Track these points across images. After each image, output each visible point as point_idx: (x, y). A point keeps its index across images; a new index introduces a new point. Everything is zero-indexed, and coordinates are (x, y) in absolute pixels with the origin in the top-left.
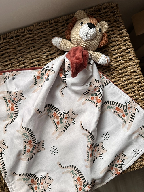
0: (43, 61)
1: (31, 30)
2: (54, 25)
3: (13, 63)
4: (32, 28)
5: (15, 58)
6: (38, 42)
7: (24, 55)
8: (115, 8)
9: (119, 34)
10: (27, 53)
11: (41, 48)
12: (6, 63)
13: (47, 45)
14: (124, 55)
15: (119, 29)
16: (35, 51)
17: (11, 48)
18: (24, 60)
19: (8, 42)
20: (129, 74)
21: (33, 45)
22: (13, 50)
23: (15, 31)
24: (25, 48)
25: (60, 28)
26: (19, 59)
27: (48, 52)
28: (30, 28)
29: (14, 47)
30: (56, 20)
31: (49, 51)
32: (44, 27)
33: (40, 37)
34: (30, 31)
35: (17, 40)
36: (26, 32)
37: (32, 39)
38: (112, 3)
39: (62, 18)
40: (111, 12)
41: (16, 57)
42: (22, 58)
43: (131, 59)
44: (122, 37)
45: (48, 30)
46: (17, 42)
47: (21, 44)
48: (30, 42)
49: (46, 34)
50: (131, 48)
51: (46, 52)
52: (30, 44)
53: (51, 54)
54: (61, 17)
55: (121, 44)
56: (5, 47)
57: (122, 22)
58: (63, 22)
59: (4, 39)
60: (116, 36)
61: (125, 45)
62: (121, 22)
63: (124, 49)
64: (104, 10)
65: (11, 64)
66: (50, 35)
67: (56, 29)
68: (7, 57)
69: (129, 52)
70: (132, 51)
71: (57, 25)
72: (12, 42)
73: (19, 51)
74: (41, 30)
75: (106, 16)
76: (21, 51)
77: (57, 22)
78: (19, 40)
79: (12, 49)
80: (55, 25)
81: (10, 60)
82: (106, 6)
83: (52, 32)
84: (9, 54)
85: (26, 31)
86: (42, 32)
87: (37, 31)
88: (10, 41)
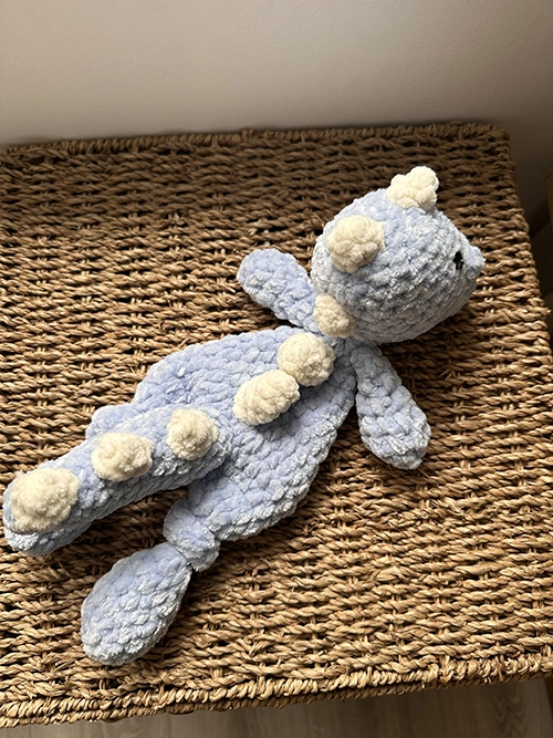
0: (243, 241)
1: (231, 146)
2: (305, 147)
3: (148, 226)
4: (236, 139)
5: (158, 213)
6: (242, 185)
7: (190, 211)
8: (501, 142)
9: (498, 219)
10: (202, 206)
11: (247, 202)
12: (125, 220)
13: (268, 199)
14: (504, 282)
15: (500, 203)
16: (227, 205)
17: (155, 180)
18: (185, 225)
19: (150, 160)
20: (510, 345)
21: (225, 187)
22: (157, 188)
23: (179, 135)
24: (199, 192)
25: (320, 158)
26: (171, 218)
27: (266, 220)
28: (228, 138)
29: (164, 181)
30: (315, 136)
31: (270, 218)
32: (274, 146)
33: (254, 171)
36: (214, 147)
37: (226, 169)
38: (491, 128)
39: (333, 132)
40: (484, 152)
41: (162, 211)
42: (182, 218)
43: (523, 301)
44: (506, 229)
45: (283, 157)
46: (178, 167)
47: (190, 178)
48: (219, 177)
49: (274, 167)
50: (529, 266)
51: (260, 217)
52: (218, 182)
53: (273, 229)
54: (330, 128)
55: (499, 248)
56: (139, 172)
57: (513, 185)
58: (336, 144)
59: (142, 149)
60: (488, 223)
61: (512, 254)
62: (511, 187)
63: (506, 265)
64: (467, 141)
65: (142, 226)
66: (287, 172)
67: (309, 161)
68: (135, 201)
69: (519, 279)
70: (531, 277)
71: (313, 149)
72: (165, 162)
73: (178, 194)
74: (264, 151)
75: (469, 158)
76: (183, 196)
77: (316, 141)
78: (187, 164)
79: (156, 182)
80: (308, 149)
81: (140, 213)
82: (473, 131)
83: (293, 165)
84: (144, 196)
86: (263, 157)
87: (250, 151)
88: (159, 160)
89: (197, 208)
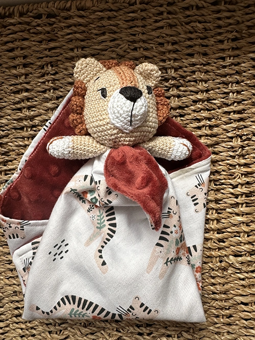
1: (85, 10)
2: (139, 9)
3: (31, 75)
4: (89, 3)
5: (36, 65)
6: (94, 41)
7: (59, 63)
10: (66, 58)
12: (14, 72)
13: (113, 51)
18: (56, 73)
19: (28, 24)
21: (82, 43)
22: (35, 45)
24: (64, 47)
25: (150, 17)
26: (46, 69)
28: (83, 4)
29: (40, 39)
32: (116, 9)
33: (103, 30)
34: (82, 9)
35: (51, 25)
36: (73, 12)
37: (82, 28)
41: (39, 63)
42: (54, 68)
45: (123, 17)
46: (48, 29)
47: (57, 36)
48: (78, 35)
49: (116, 25)
52: (77, 39)
56: (21, 34)
58: (161, 6)
59: (21, 15)
65: (26, 75)
66: (126, 29)
67: (142, 20)
68: (20, 57)
71: (145, 10)
72: (39, 25)
73: (50, 50)
76: (53, 51)
77: (147, 3)
78: (54, 26)
79: (34, 41)
80: (142, 10)
81: (25, 66)
83: (131, 24)
84: (25, 52)
85: (74, 9)
86: (109, 18)
87: (100, 14)
88: (34, 24)
89: (64, 60)
